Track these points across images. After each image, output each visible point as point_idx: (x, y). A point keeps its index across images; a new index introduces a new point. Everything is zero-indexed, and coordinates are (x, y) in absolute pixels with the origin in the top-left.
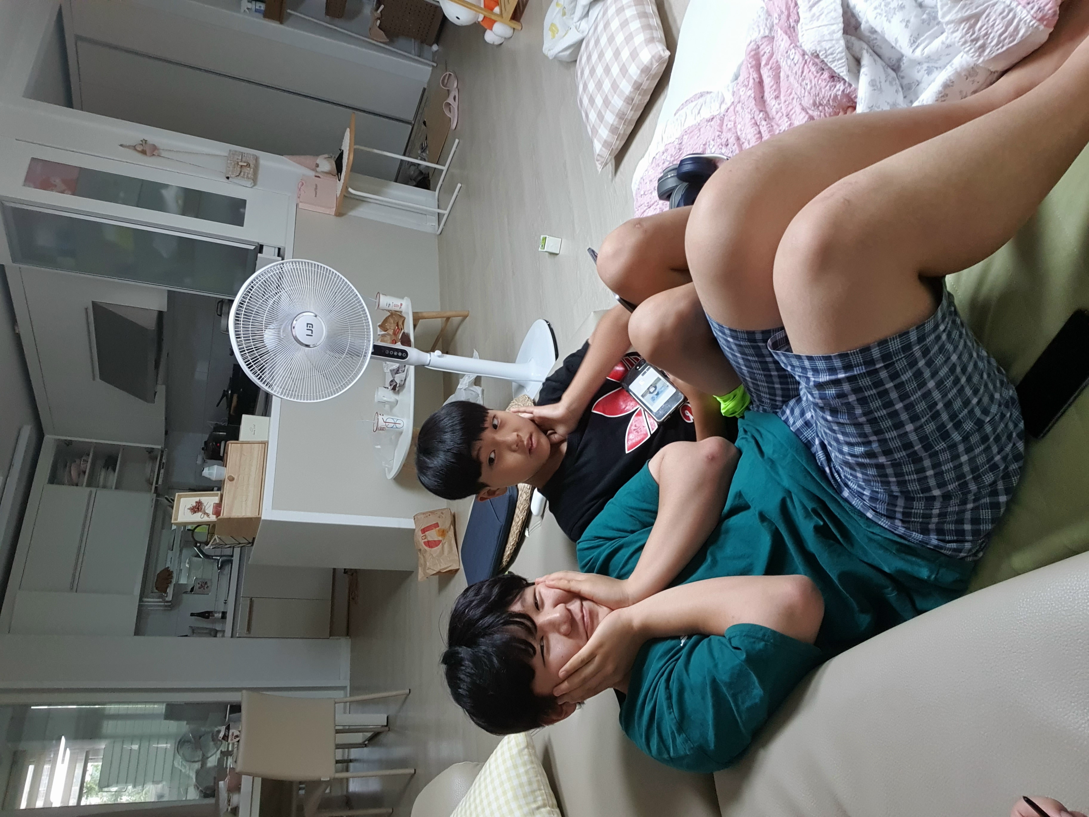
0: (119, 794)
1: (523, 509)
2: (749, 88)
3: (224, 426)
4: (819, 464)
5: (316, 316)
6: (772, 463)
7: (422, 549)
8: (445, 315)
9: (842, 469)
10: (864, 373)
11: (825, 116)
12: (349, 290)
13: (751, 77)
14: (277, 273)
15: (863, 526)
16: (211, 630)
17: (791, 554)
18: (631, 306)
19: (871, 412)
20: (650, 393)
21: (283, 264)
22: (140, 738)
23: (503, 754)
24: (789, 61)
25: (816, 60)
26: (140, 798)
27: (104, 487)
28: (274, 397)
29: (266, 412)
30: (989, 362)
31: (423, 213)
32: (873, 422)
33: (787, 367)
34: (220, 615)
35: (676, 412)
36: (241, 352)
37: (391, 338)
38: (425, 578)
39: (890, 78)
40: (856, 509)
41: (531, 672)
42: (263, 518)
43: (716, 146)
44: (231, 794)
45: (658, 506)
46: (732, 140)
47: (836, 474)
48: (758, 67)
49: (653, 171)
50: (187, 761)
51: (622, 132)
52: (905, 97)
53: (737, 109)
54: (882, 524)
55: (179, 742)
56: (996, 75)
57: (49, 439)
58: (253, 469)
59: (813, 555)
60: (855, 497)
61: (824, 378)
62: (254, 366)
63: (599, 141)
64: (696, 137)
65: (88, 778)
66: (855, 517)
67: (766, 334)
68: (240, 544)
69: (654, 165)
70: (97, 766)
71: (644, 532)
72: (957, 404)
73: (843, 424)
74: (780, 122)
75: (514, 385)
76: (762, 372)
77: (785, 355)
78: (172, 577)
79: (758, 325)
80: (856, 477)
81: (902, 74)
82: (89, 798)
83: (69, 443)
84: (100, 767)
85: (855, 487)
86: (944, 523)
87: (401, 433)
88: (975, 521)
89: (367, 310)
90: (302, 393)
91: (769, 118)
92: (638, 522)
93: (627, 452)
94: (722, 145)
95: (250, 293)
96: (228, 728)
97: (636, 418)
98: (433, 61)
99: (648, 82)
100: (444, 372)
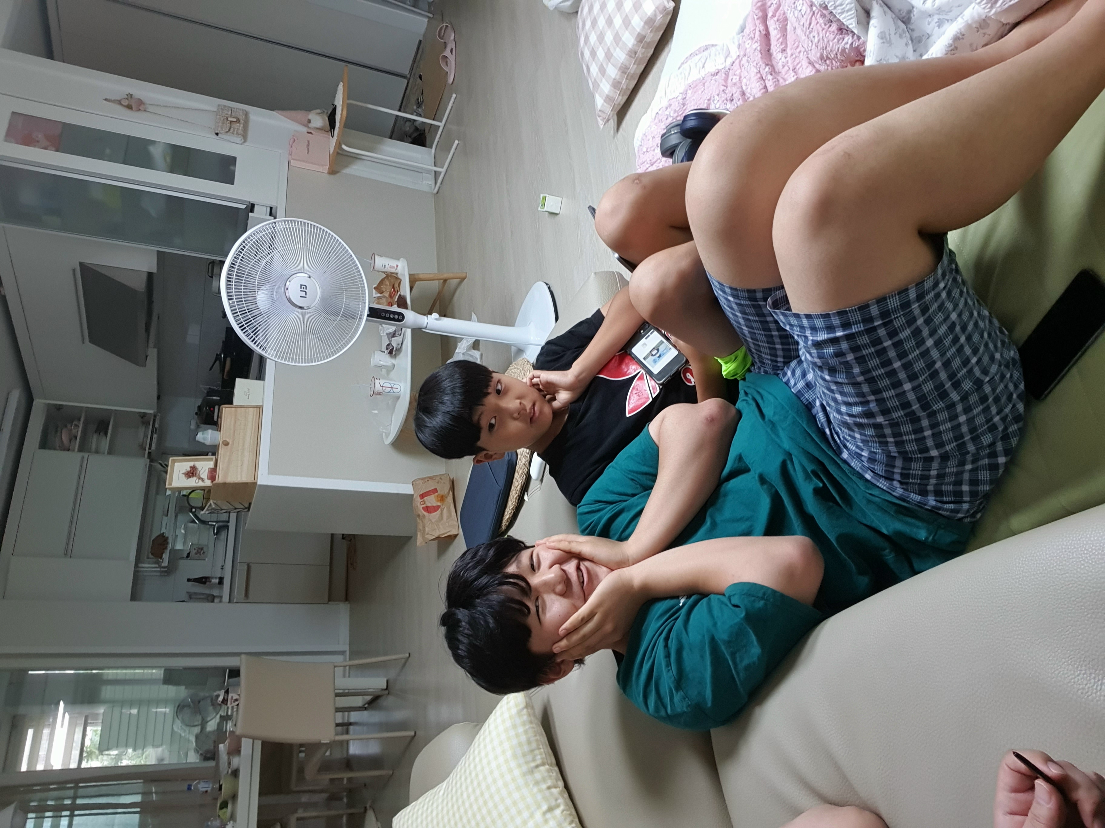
0: (119, 757)
1: (522, 473)
2: (754, 41)
3: (217, 391)
4: (820, 426)
5: (310, 277)
6: (773, 425)
7: (421, 515)
8: (442, 277)
9: (841, 430)
10: (862, 331)
11: (832, 69)
12: (343, 250)
13: (757, 29)
14: (269, 233)
15: (862, 488)
16: (209, 595)
17: (790, 517)
18: (632, 266)
19: (869, 371)
20: (652, 355)
21: (275, 223)
22: (139, 703)
23: (502, 714)
24: (796, 12)
25: (824, 12)
26: (140, 761)
27: (97, 452)
28: (268, 360)
29: (260, 376)
30: (990, 322)
31: (419, 171)
32: (871, 381)
33: (786, 326)
34: (217, 581)
35: (677, 374)
36: (233, 314)
37: (387, 301)
38: (424, 544)
39: (900, 31)
40: (855, 470)
41: (527, 632)
42: (259, 483)
43: (720, 101)
44: (231, 757)
45: (657, 468)
46: (737, 95)
47: (835, 436)
48: (764, 19)
49: (656, 127)
50: (187, 725)
51: (624, 87)
52: (914, 51)
53: (742, 63)
54: (880, 485)
55: (179, 706)
56: (1008, 27)
57: (39, 404)
58: (249, 434)
59: (812, 518)
60: (854, 458)
61: (822, 336)
62: (247, 329)
63: (600, 96)
64: (700, 92)
65: (87, 743)
66: (854, 478)
67: (767, 292)
68: (236, 509)
69: (657, 121)
70: (96, 731)
71: (644, 495)
72: (956, 363)
73: (841, 383)
74: (786, 76)
75: (513, 349)
76: (763, 333)
77: (784, 314)
78: (167, 543)
79: (759, 284)
80: (854, 438)
81: (911, 27)
82: (90, 762)
83: (59, 408)
84: (99, 732)
85: (854, 448)
86: (942, 484)
87: (398, 398)
88: (974, 482)
89: (362, 272)
90: (296, 356)
91: (775, 72)
92: (638, 486)
93: (628, 415)
94: (727, 100)
95: (241, 253)
96: (227, 692)
97: (638, 383)
98: (429, 12)
99: (652, 35)
100: (441, 335)
